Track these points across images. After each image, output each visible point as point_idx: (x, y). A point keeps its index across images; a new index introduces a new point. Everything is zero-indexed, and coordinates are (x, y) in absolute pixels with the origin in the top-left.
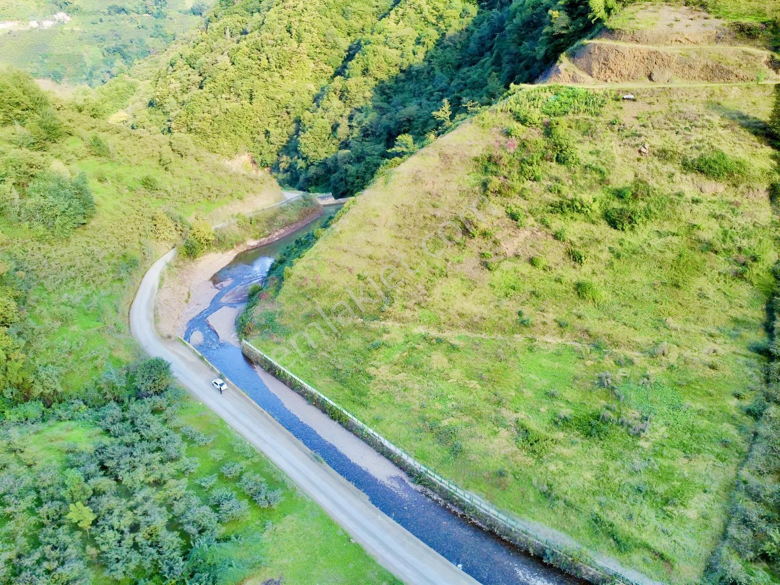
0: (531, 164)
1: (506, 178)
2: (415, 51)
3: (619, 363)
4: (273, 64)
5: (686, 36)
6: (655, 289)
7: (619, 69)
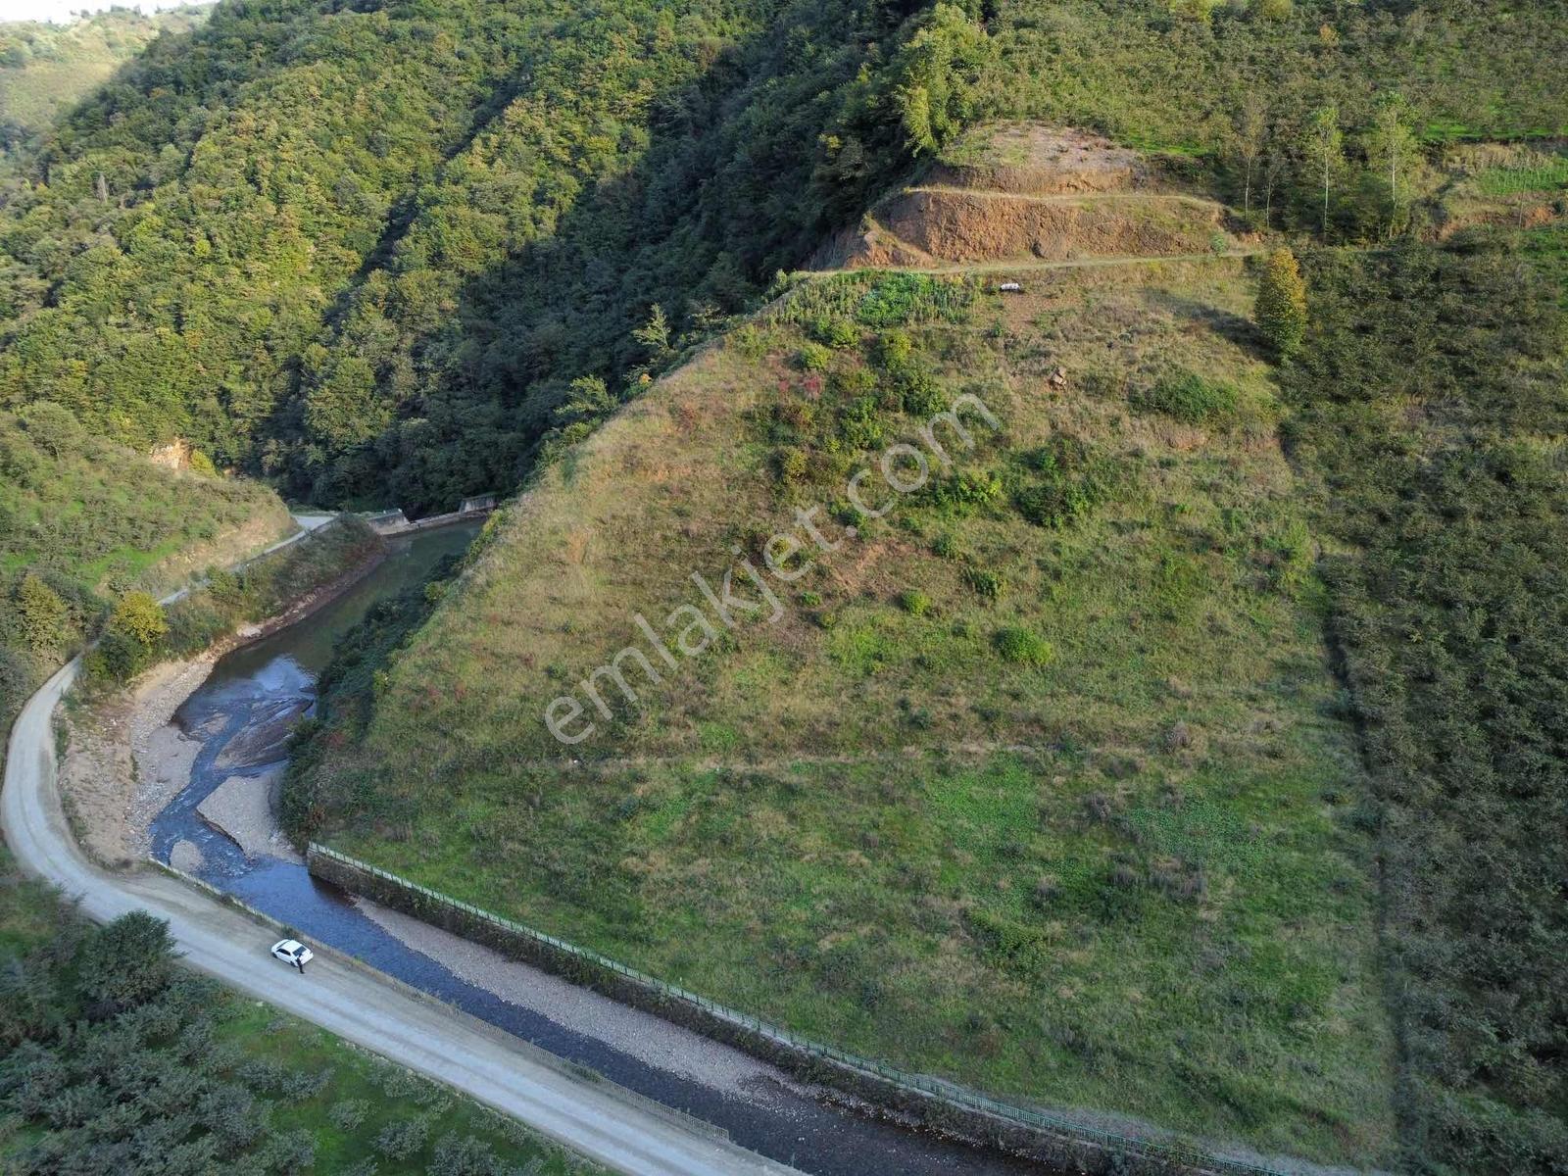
0: (859, 419)
1: (813, 447)
2: (538, 216)
3: (1111, 772)
4: (224, 249)
5: (1083, 177)
6: (1134, 629)
7: (978, 237)
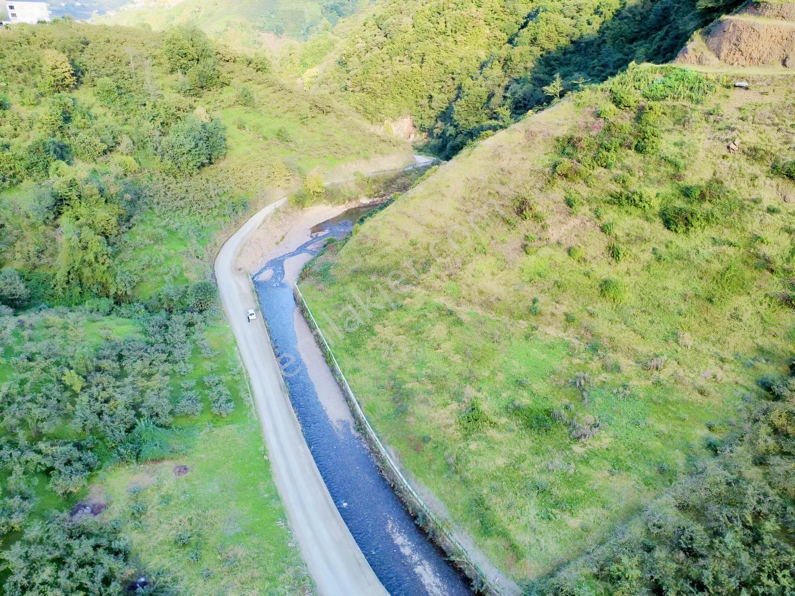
0: (608, 150)
2: (591, 21)
3: (605, 368)
4: (449, 29)
6: (685, 300)
7: (750, 50)
